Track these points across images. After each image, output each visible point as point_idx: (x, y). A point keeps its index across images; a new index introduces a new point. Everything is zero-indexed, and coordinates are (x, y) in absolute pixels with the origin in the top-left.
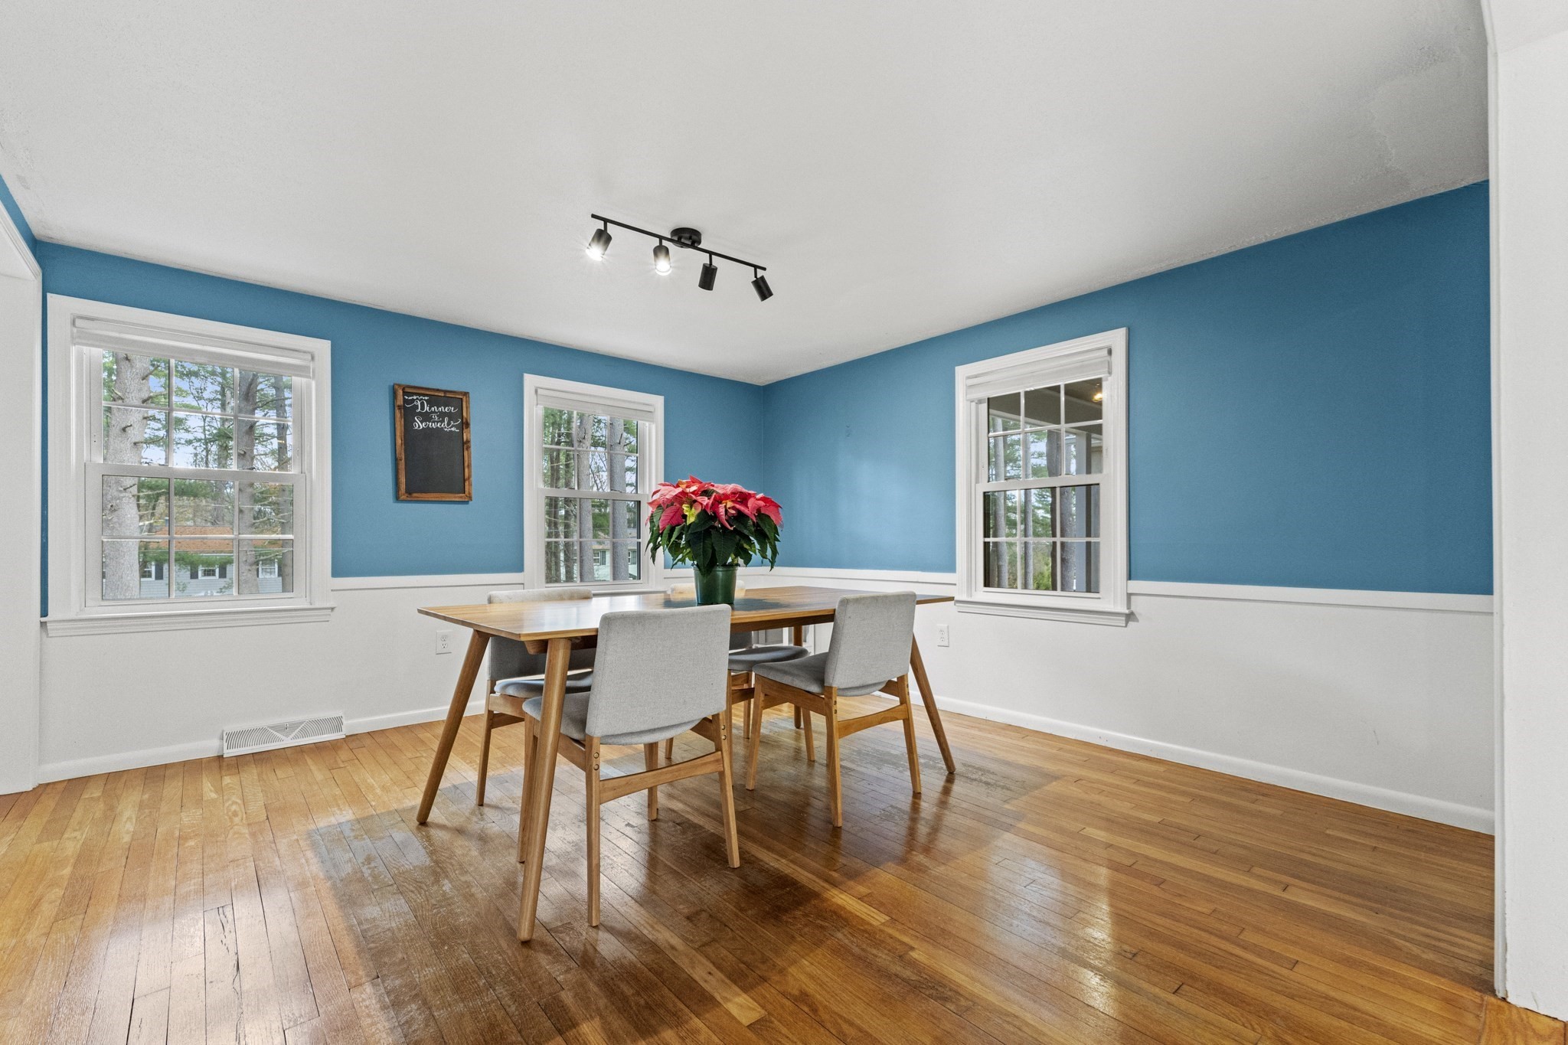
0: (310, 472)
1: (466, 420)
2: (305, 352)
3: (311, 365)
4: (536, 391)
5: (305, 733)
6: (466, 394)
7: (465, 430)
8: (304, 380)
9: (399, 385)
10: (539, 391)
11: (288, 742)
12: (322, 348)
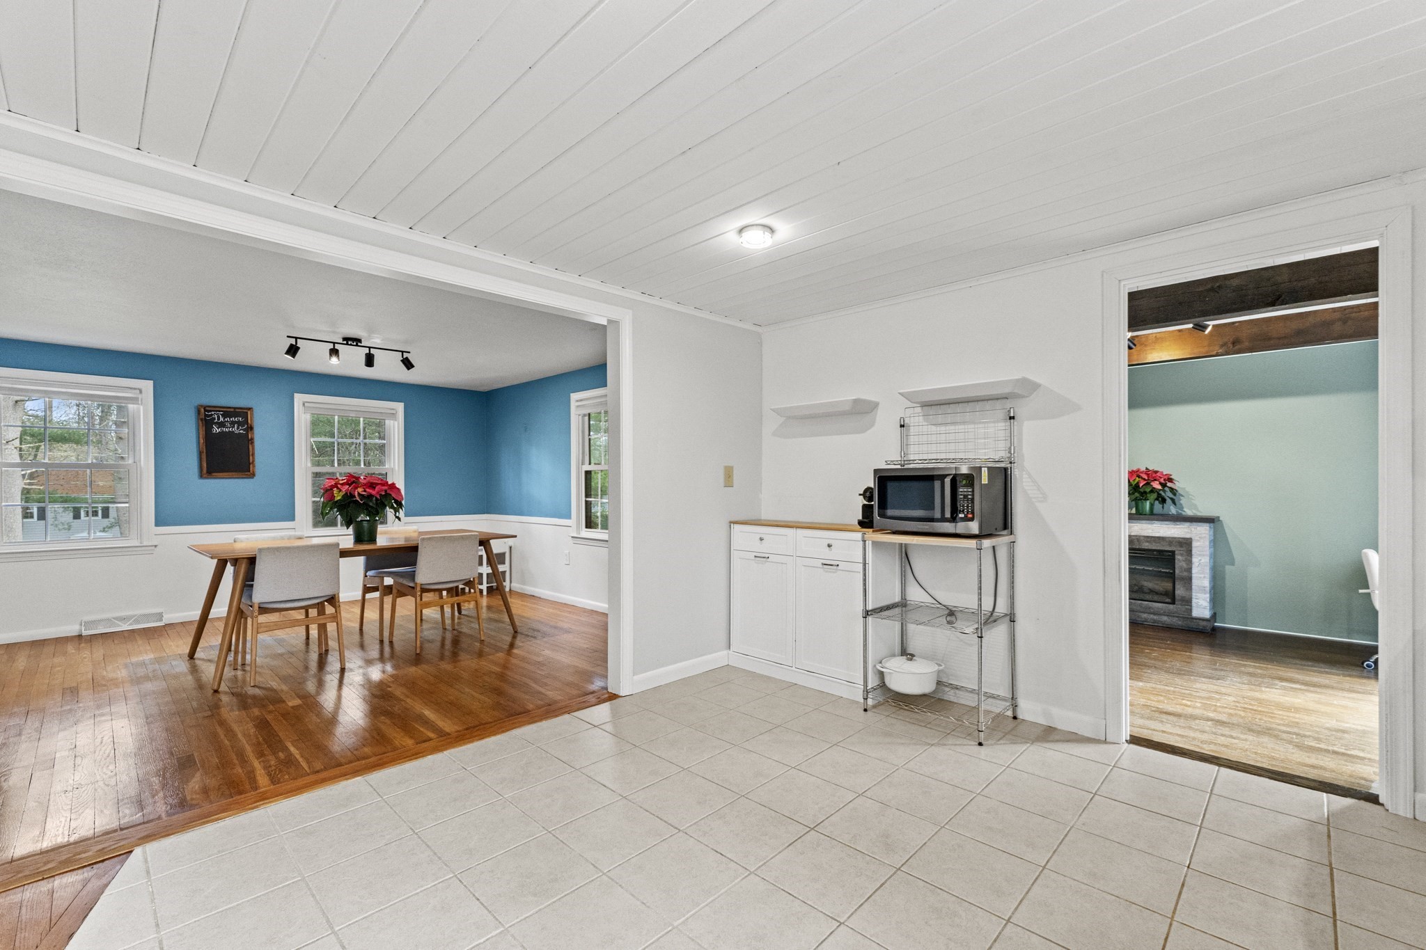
0: (140, 461)
1: (251, 425)
2: (135, 389)
3: (140, 396)
4: (304, 404)
5: (137, 622)
6: (250, 409)
7: (250, 432)
8: (135, 406)
9: (202, 406)
10: (306, 404)
11: (125, 627)
12: (147, 386)
